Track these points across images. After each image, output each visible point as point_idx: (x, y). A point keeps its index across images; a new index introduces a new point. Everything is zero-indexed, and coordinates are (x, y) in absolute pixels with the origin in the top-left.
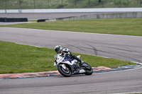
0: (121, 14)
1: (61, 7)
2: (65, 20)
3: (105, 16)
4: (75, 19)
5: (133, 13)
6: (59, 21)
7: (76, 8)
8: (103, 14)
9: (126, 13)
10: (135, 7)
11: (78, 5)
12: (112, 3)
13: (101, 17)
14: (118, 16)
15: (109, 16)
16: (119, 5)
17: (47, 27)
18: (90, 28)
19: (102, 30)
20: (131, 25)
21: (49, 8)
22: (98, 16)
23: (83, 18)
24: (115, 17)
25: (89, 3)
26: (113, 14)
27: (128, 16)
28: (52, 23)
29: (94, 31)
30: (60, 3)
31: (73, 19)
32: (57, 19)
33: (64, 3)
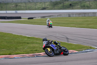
0: (85, 13)
1: (44, 9)
3: (74, 15)
4: (54, 17)
5: (93, 13)
6: (43, 19)
7: (55, 9)
8: (73, 14)
9: (88, 13)
10: (94, 9)
11: (56, 7)
12: (79, 6)
13: (71, 16)
14: (83, 15)
15: (77, 15)
16: (83, 7)
18: (64, 24)
19: (72, 25)
20: (92, 21)
21: (36, 9)
22: (69, 15)
23: (59, 17)
24: (81, 15)
25: (63, 6)
26: (80, 14)
27: (90, 15)
29: (66, 25)
30: (44, 6)
31: (52, 17)
32: (41, 17)
33: (46, 6)
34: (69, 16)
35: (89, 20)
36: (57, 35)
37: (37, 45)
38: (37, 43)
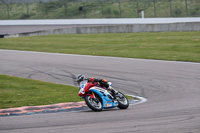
0: (110, 27)
1: (26, 17)
2: (32, 35)
3: (89, 31)
4: (46, 34)
5: (128, 25)
6: (23, 37)
7: (48, 18)
8: (86, 27)
9: (118, 26)
10: (130, 17)
11: (50, 14)
12: (98, 12)
13: (82, 31)
14: (107, 30)
15: (94, 30)
16: (107, 14)
17: (7, 45)
18: (67, 47)
19: (84, 50)
20: (125, 42)
21: (9, 18)
22: (78, 29)
23: (57, 33)
24: (102, 31)
25: (66, 11)
26: (99, 27)
27: (121, 30)
28: (13, 40)
29: (72, 51)
30: (25, 12)
31: (42, 34)
32: (20, 34)
33: (30, 12)
34: (78, 32)
35: (118, 39)
36: (54, 71)
37: (11, 92)
38: (11, 87)
